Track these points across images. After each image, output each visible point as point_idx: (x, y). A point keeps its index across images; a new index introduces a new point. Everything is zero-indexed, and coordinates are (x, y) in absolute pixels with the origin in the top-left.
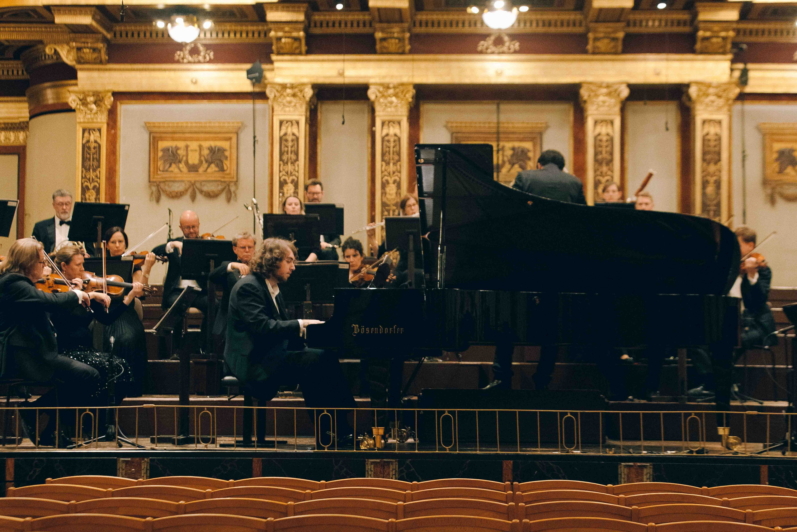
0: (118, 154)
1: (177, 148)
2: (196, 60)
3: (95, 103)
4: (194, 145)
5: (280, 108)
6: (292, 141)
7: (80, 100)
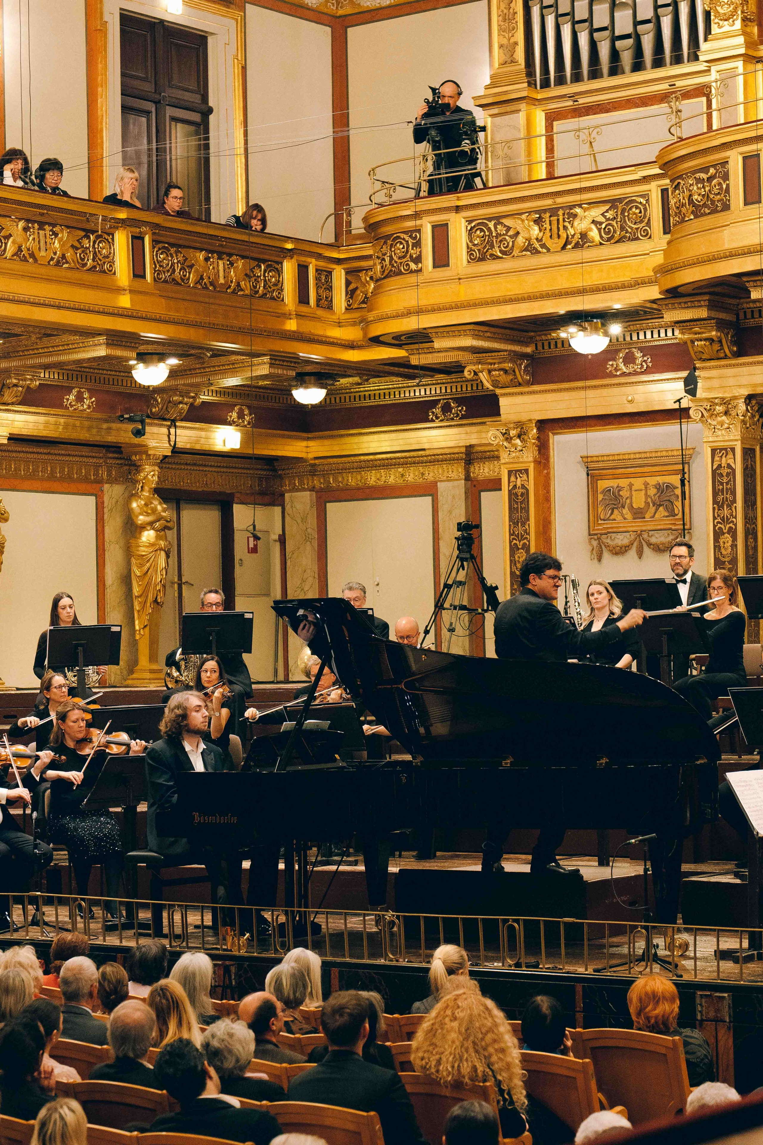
0: (552, 499)
1: (620, 489)
2: (631, 370)
3: (519, 436)
4: (638, 483)
5: (711, 433)
6: (728, 474)
7: (504, 434)
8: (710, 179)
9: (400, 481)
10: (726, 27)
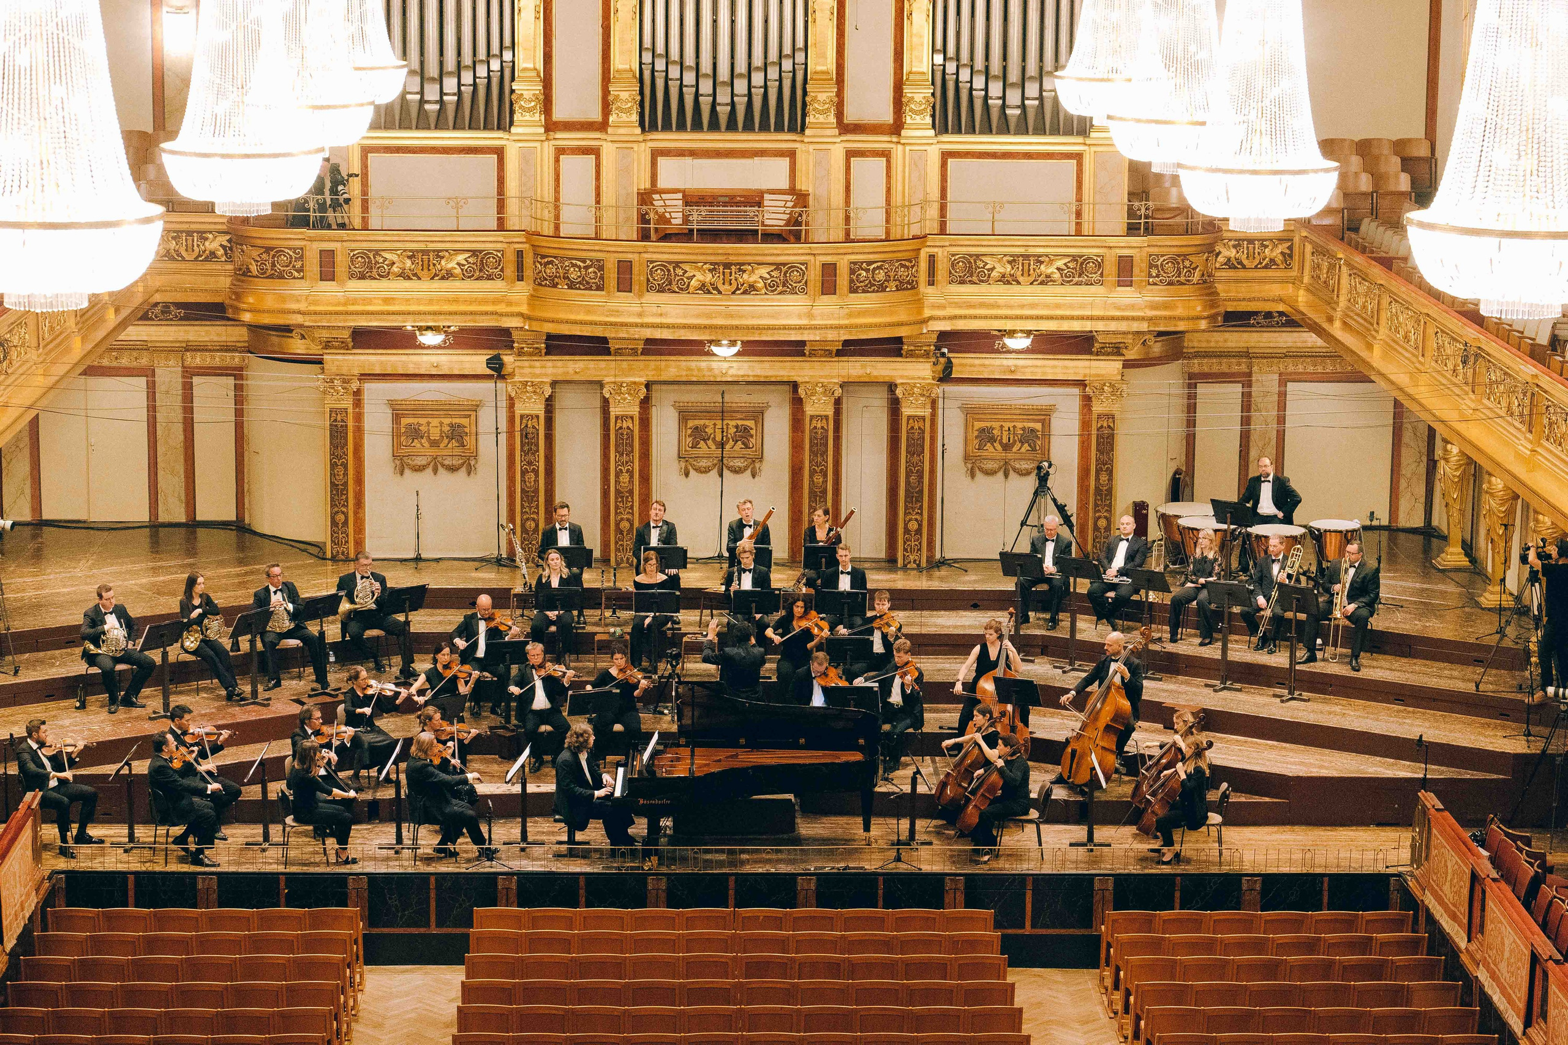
0: (363, 430)
1: (421, 425)
3: (342, 386)
4: (435, 422)
5: (521, 404)
6: (533, 433)
8: (586, 268)
9: (115, 364)
10: (528, 117)
